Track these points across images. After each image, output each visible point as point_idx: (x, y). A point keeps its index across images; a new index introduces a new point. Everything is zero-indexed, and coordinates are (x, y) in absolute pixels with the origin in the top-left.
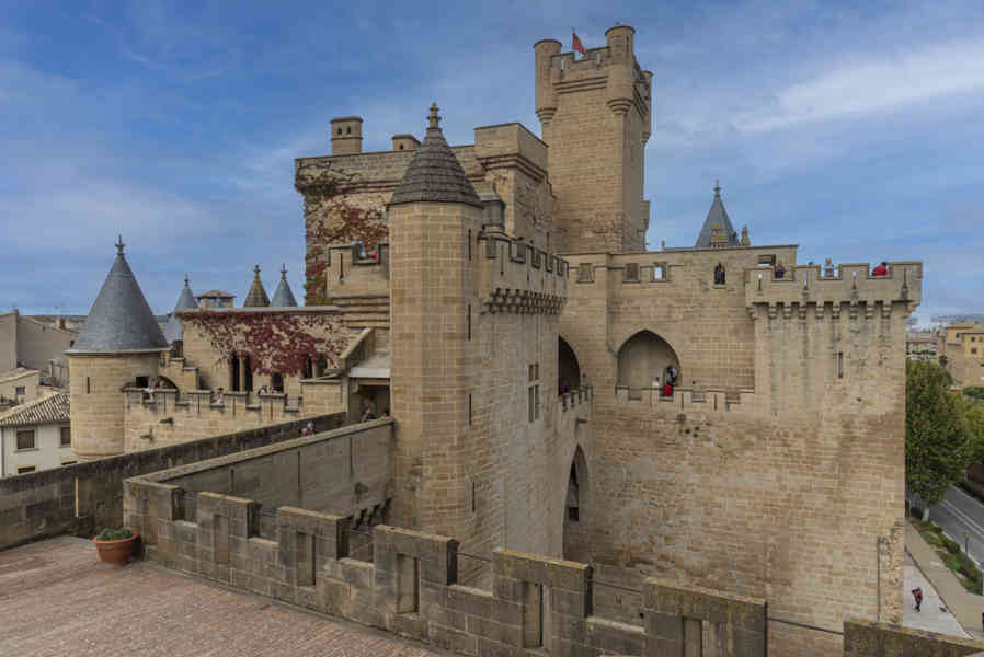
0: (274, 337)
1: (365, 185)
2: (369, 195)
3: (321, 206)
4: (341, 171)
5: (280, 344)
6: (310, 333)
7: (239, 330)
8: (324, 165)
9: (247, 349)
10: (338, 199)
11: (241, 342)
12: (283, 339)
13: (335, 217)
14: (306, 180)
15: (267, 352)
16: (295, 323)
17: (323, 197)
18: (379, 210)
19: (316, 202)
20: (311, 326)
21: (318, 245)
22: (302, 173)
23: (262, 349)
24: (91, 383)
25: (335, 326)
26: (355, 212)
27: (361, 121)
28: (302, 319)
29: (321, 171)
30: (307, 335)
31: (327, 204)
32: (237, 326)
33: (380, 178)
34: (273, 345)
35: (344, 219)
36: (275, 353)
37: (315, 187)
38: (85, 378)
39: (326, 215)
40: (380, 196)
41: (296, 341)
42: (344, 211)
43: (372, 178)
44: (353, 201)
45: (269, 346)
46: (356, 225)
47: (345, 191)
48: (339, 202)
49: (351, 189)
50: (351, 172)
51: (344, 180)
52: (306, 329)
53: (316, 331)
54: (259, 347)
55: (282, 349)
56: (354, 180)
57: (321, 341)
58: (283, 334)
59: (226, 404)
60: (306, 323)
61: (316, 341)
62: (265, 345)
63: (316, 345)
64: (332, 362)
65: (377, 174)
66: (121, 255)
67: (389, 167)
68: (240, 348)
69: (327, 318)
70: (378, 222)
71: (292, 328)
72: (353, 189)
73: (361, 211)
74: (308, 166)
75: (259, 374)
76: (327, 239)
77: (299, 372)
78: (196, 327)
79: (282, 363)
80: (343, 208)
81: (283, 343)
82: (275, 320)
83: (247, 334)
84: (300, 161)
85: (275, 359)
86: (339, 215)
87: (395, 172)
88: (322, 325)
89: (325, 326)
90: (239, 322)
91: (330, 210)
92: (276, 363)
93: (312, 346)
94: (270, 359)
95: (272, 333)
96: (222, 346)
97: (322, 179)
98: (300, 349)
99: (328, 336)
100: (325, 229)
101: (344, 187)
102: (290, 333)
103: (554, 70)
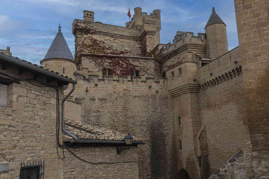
0: (120, 64)
1: (100, 33)
2: (100, 36)
3: (83, 36)
4: (92, 27)
5: (123, 67)
6: (134, 64)
7: (107, 61)
8: (86, 23)
9: (110, 68)
10: (89, 35)
11: (107, 65)
12: (124, 65)
13: (88, 41)
14: (79, 27)
15: (118, 69)
16: (128, 61)
17: (84, 33)
18: (103, 41)
19: (81, 35)
20: (134, 62)
21: (81, 49)
22: (78, 24)
23: (116, 68)
24: (65, 70)
25: (142, 62)
26: (95, 41)
27: (94, 13)
28: (131, 60)
29: (85, 25)
30: (133, 65)
31: (85, 36)
32: (106, 60)
33: (106, 32)
34: (120, 67)
35: (92, 42)
36: (121, 69)
37: (82, 29)
38: (62, 67)
39: (85, 39)
40: (104, 37)
41: (129, 66)
42: (92, 40)
43: (103, 31)
44: (95, 37)
45: (119, 67)
46: (96, 45)
47: (92, 33)
48: (90, 36)
49: (95, 33)
50: (95, 28)
51: (93, 29)
52: (132, 63)
53: (136, 63)
54: (115, 67)
55: (123, 68)
56: (97, 30)
57: (137, 66)
58: (124, 63)
59: (119, 79)
60: (132, 61)
61: (135, 66)
62: (117, 66)
63: (136, 68)
64: (141, 72)
65: (104, 30)
66: (60, 30)
67: (108, 29)
68: (107, 67)
69: (139, 60)
70: (103, 45)
71: (127, 62)
72: (96, 33)
73: (98, 40)
74: (80, 22)
75: (115, 75)
76: (85, 47)
77: (130, 75)
78: (88, 59)
79: (123, 72)
80: (91, 38)
81: (124, 66)
82: (121, 59)
83: (110, 63)
84: (77, 20)
85: (121, 71)
86: (90, 40)
87: (110, 31)
88: (137, 62)
89: (138, 62)
90: (107, 59)
91: (87, 38)
92: (121, 72)
93: (134, 68)
94: (119, 71)
95: (119, 63)
96: (100, 66)
97: (86, 28)
98: (130, 68)
99: (140, 65)
100: (85, 44)
101: (93, 32)
102: (126, 64)
103: (142, 16)
